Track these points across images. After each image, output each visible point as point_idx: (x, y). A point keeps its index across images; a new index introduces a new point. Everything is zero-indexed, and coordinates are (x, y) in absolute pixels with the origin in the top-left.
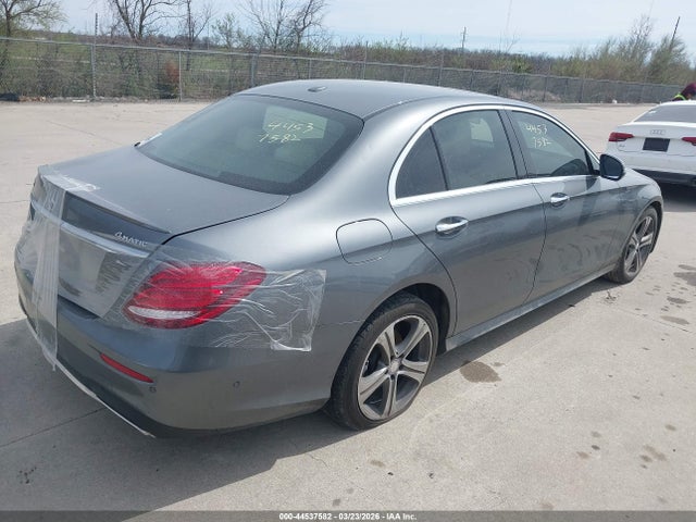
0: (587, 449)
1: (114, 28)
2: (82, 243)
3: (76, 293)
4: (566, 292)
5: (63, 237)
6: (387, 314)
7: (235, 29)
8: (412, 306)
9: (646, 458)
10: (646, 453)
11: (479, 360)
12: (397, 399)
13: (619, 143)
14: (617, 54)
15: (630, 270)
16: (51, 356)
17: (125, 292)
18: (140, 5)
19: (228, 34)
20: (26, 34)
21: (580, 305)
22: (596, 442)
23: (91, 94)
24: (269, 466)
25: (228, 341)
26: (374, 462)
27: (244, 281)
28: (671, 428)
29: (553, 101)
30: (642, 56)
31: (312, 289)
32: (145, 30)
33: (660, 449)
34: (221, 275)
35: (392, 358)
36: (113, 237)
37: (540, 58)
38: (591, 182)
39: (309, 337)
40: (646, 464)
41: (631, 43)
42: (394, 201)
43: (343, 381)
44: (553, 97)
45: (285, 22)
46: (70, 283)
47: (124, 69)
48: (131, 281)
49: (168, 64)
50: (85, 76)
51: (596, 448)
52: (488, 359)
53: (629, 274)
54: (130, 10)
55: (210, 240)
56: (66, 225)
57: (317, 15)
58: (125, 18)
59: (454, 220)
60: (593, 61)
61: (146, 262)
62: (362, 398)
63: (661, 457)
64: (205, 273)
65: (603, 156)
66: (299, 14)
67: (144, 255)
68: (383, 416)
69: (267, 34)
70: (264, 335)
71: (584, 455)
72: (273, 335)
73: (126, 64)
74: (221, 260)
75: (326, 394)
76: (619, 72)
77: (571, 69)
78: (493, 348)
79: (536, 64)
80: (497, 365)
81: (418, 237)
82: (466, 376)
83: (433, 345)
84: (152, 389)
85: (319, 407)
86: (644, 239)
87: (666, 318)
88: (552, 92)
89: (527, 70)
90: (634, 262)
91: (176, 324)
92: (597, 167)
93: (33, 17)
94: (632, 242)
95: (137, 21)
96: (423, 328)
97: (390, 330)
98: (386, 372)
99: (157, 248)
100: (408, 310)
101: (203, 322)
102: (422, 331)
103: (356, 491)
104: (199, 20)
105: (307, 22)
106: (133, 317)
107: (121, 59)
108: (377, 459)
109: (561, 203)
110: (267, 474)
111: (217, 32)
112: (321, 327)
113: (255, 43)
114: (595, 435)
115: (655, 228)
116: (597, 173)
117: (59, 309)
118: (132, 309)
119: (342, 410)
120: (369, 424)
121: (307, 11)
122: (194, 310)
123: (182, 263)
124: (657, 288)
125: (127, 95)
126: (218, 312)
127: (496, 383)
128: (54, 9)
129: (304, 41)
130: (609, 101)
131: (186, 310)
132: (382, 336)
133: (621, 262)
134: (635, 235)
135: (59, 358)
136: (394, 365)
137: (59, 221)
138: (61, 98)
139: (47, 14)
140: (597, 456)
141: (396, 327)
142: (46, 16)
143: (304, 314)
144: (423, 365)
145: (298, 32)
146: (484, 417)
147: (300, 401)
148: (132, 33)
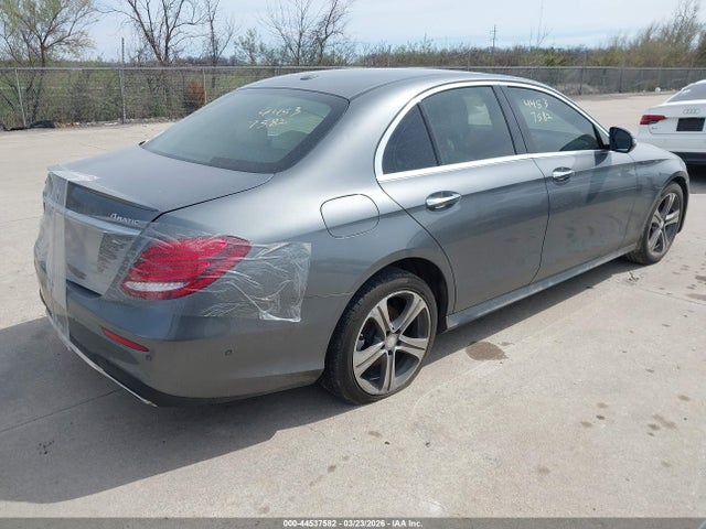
0: (591, 419)
1: (141, 52)
2: (86, 228)
3: (82, 276)
4: (580, 271)
5: (68, 224)
6: (379, 287)
7: (257, 44)
8: (404, 280)
9: (653, 427)
10: (654, 422)
11: (485, 340)
12: (396, 376)
13: (651, 126)
14: (659, 40)
15: (655, 250)
16: (65, 338)
17: (123, 268)
18: (164, 27)
19: (251, 49)
20: (59, 63)
21: (599, 287)
22: (602, 412)
23: (122, 117)
24: (268, 436)
25: (217, 310)
26: (371, 433)
27: (230, 253)
28: (684, 398)
29: (590, 93)
30: (689, 39)
31: (297, 262)
32: (170, 52)
33: (670, 418)
34: (206, 248)
35: (388, 333)
36: (108, 218)
37: (578, 51)
38: (600, 158)
39: (297, 308)
40: (654, 432)
41: (676, 26)
42: (381, 177)
43: (337, 353)
44: (591, 90)
45: (307, 33)
46: (77, 267)
47: (152, 90)
48: (127, 259)
49: (193, 83)
50: (116, 100)
51: (601, 418)
52: (495, 339)
53: (655, 254)
54: (156, 34)
55: (197, 216)
56: (70, 212)
57: (339, 24)
58: (152, 41)
59: (446, 194)
60: (634, 49)
61: (139, 239)
62: (358, 372)
63: (671, 425)
64: (191, 245)
65: (612, 129)
66: (320, 24)
67: (136, 233)
68: (383, 392)
69: (289, 45)
70: (252, 306)
71: (587, 425)
72: (261, 306)
73: (154, 86)
74: (205, 234)
75: (320, 365)
76: (662, 59)
77: (609, 59)
78: (502, 329)
79: (571, 57)
80: (505, 344)
81: (406, 211)
82: (471, 355)
83: (431, 322)
84: (149, 358)
85: (314, 379)
86: (668, 218)
87: (692, 296)
88: (589, 84)
89: (561, 63)
90: (659, 242)
91: (168, 295)
92: (606, 141)
93: (65, 47)
94: (654, 220)
95: (163, 43)
96: (419, 304)
97: (383, 304)
98: (383, 347)
99: (148, 226)
100: (400, 285)
101: (191, 293)
102: (417, 307)
103: (351, 459)
104: (221, 36)
105: (329, 31)
106: (130, 292)
107: (149, 81)
108: (375, 430)
109: (566, 178)
110: (267, 444)
111: (240, 48)
112: (309, 299)
113: (277, 56)
114: (602, 406)
115: (682, 205)
116: (607, 148)
117: (68, 292)
118: (129, 284)
119: (339, 382)
120: (367, 399)
121: (329, 20)
122: (184, 281)
123: (171, 238)
124: (686, 268)
125: (156, 116)
126: (206, 283)
127: (502, 360)
128: (84, 37)
129: (328, 51)
130: (651, 89)
131: (176, 281)
132: (375, 310)
133: (643, 241)
134: (657, 212)
135: (72, 339)
136: (391, 341)
137: (63, 209)
138: (94, 123)
139: (77, 43)
140: (602, 425)
141: (389, 301)
142: (77, 44)
143: (291, 286)
144: (423, 342)
145: (321, 42)
146: (486, 392)
147: (294, 371)
148: (159, 55)
